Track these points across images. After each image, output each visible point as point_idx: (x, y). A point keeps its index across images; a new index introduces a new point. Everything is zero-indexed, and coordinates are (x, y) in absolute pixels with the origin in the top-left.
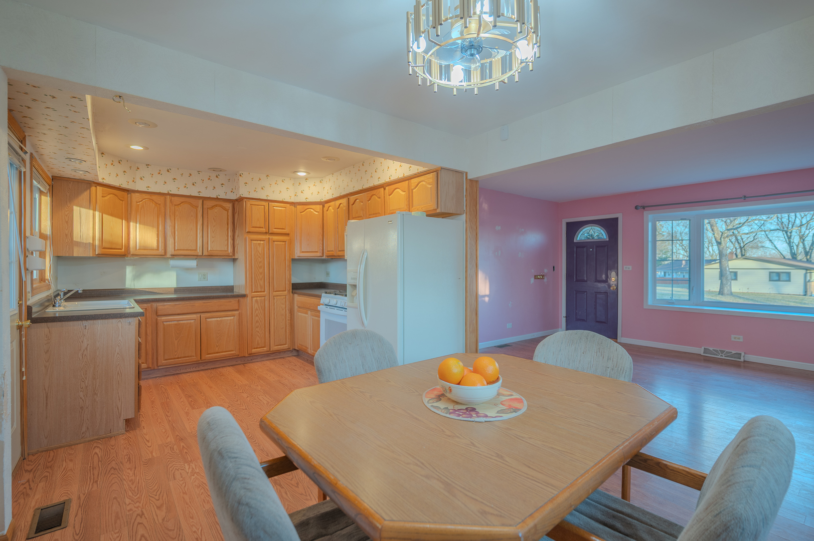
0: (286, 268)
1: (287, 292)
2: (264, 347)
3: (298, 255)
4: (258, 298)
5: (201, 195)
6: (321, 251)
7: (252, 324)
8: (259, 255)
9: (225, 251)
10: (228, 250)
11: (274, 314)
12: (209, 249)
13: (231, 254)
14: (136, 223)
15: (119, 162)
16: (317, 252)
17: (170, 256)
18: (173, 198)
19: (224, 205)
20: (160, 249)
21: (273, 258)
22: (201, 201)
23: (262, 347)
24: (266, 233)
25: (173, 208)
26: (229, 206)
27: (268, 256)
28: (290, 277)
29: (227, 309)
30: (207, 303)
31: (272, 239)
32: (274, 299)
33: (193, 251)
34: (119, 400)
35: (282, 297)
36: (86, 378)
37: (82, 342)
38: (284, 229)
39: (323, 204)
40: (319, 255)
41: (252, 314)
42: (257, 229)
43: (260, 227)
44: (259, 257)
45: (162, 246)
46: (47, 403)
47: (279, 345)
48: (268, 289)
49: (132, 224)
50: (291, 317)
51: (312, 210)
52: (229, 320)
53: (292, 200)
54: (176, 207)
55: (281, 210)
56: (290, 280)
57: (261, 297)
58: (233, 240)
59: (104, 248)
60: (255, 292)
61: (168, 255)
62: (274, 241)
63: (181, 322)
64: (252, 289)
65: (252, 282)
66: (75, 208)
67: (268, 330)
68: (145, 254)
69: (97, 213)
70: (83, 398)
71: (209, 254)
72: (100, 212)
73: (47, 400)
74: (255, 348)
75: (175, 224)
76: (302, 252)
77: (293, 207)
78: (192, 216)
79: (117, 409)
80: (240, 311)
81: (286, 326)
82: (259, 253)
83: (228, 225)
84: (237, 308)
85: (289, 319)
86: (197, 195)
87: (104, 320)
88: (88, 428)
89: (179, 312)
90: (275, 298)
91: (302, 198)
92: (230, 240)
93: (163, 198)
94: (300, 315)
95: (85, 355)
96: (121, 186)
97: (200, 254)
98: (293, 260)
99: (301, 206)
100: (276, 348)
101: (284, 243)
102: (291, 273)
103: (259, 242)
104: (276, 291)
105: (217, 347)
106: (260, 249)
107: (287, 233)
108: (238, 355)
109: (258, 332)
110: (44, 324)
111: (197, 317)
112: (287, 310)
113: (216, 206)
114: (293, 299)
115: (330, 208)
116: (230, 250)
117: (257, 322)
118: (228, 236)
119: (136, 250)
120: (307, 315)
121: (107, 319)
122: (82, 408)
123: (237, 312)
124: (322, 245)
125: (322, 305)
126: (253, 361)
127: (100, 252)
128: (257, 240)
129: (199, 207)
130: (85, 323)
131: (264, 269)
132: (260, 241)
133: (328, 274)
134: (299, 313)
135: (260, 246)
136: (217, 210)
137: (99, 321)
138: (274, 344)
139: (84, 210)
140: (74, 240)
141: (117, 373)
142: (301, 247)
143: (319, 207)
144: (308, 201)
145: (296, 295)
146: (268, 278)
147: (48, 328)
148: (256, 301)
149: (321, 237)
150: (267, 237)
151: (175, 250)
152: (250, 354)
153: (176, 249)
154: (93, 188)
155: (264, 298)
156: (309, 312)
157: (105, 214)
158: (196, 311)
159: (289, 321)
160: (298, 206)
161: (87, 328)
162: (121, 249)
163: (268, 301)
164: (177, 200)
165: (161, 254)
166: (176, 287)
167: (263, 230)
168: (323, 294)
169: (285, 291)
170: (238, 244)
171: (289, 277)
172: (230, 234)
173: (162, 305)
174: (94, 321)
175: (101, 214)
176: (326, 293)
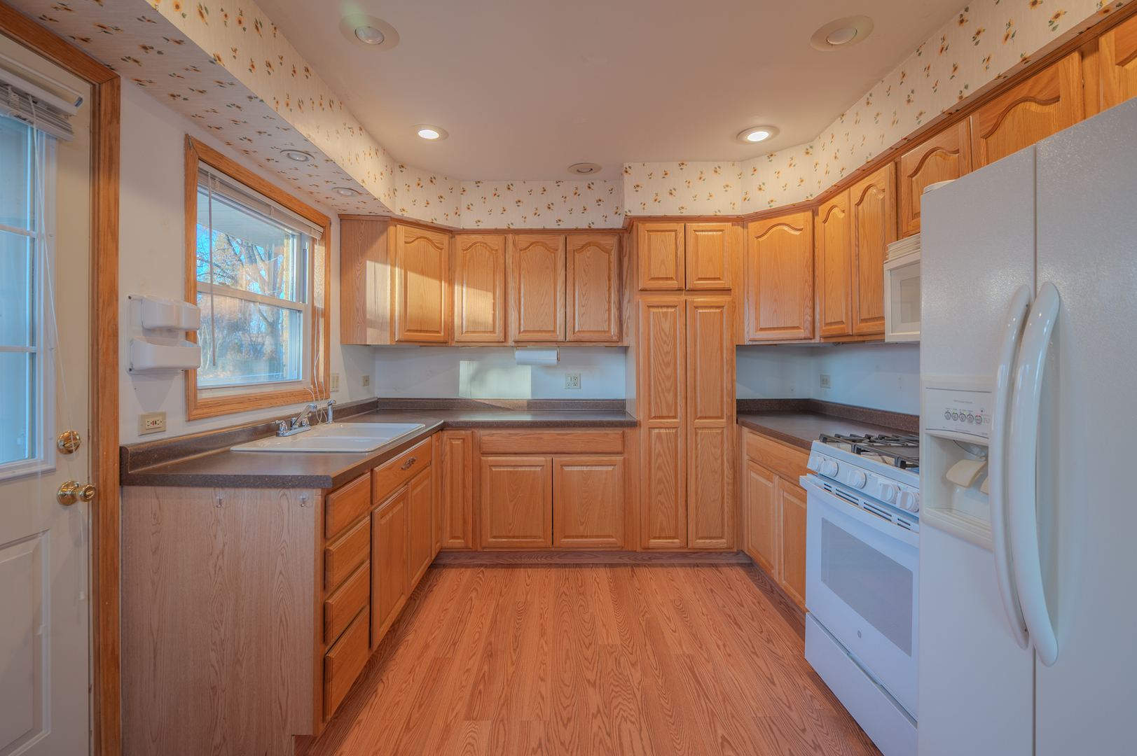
0: (722, 366)
1: (724, 420)
2: (674, 538)
3: (751, 337)
4: (663, 431)
5: (563, 226)
6: (808, 325)
7: (650, 486)
8: (664, 338)
9: (605, 332)
10: (609, 331)
11: (697, 467)
12: (577, 329)
13: (615, 338)
14: (462, 285)
15: (432, 181)
16: (797, 328)
17: (513, 344)
18: (517, 237)
19: (603, 242)
20: (497, 330)
21: (695, 345)
22: (562, 238)
23: (670, 538)
24: (680, 290)
25: (518, 255)
26: (612, 242)
27: (683, 341)
28: (733, 387)
29: (600, 450)
30: (564, 435)
31: (693, 302)
32: (696, 435)
33: (550, 334)
34: (283, 685)
35: (715, 431)
36: (221, 622)
37: (215, 536)
38: (719, 279)
39: (812, 207)
40: (803, 336)
41: (650, 463)
42: (661, 282)
43: (667, 279)
44: (665, 342)
45: (499, 325)
46: (155, 665)
47: (707, 538)
48: (683, 411)
49: (457, 288)
50: (734, 478)
51: (786, 228)
52: (606, 472)
53: (740, 210)
54: (522, 252)
55: (713, 236)
56: (732, 392)
57: (668, 428)
58: (620, 309)
59: (409, 331)
60: (655, 417)
61: (510, 343)
62: (696, 307)
63: (520, 469)
64: (650, 410)
65: (650, 395)
66: (368, 263)
67: (683, 503)
68: (474, 339)
69: (397, 270)
70: (216, 666)
71: (576, 338)
72: (401, 268)
73: (155, 657)
74: (655, 538)
75: (520, 285)
76: (762, 329)
77: (740, 228)
78: (547, 268)
79: (278, 706)
80: (626, 456)
81: (723, 498)
82: (666, 335)
83: (609, 280)
84: (619, 449)
85: (731, 481)
86: (555, 226)
87: (254, 491)
88: (224, 739)
89: (516, 449)
90: (699, 431)
91: (760, 204)
92: (614, 311)
93: (501, 238)
94: (754, 478)
95: (220, 568)
96: (434, 221)
97: (561, 338)
98: (741, 348)
99: (757, 223)
100: (701, 543)
101: (718, 311)
102: (735, 377)
103: (665, 310)
104: (700, 418)
105: (582, 524)
106: (666, 325)
107: (726, 286)
108: (623, 547)
109: (663, 504)
110: (150, 487)
111: (546, 461)
112: (725, 462)
113: (589, 244)
114: (740, 436)
115: (835, 211)
116: (614, 330)
117: (660, 481)
118: (609, 302)
119: (462, 333)
120: (770, 485)
121: (257, 487)
122: (214, 688)
123: (619, 458)
124: (809, 311)
125: (813, 473)
126: (654, 562)
127: (402, 338)
128: (661, 307)
129: (559, 251)
130: (221, 494)
131: (675, 369)
132: (668, 307)
133: (824, 381)
134: (753, 474)
135: (666, 319)
136: (590, 252)
137: (246, 492)
138: (697, 533)
139: (379, 266)
140: (368, 317)
141: (279, 620)
142: (757, 318)
143: (802, 218)
144: (775, 205)
145: (745, 430)
146: (683, 387)
147: (158, 498)
148: (659, 436)
149: (809, 291)
150: (683, 297)
151: (519, 332)
152: (645, 549)
153: (522, 330)
154: (392, 229)
155: (674, 431)
156: (776, 478)
157: (410, 271)
158: (544, 450)
159: (730, 487)
160: (751, 225)
161: (224, 505)
162: (438, 332)
163: (684, 438)
164: (523, 240)
165: (497, 339)
166: (530, 398)
167: (674, 284)
168: (817, 444)
169: (722, 417)
170: (629, 318)
171: (729, 388)
172: (614, 298)
173: (488, 435)
174: (237, 490)
175: (403, 271)
176: (825, 439)
